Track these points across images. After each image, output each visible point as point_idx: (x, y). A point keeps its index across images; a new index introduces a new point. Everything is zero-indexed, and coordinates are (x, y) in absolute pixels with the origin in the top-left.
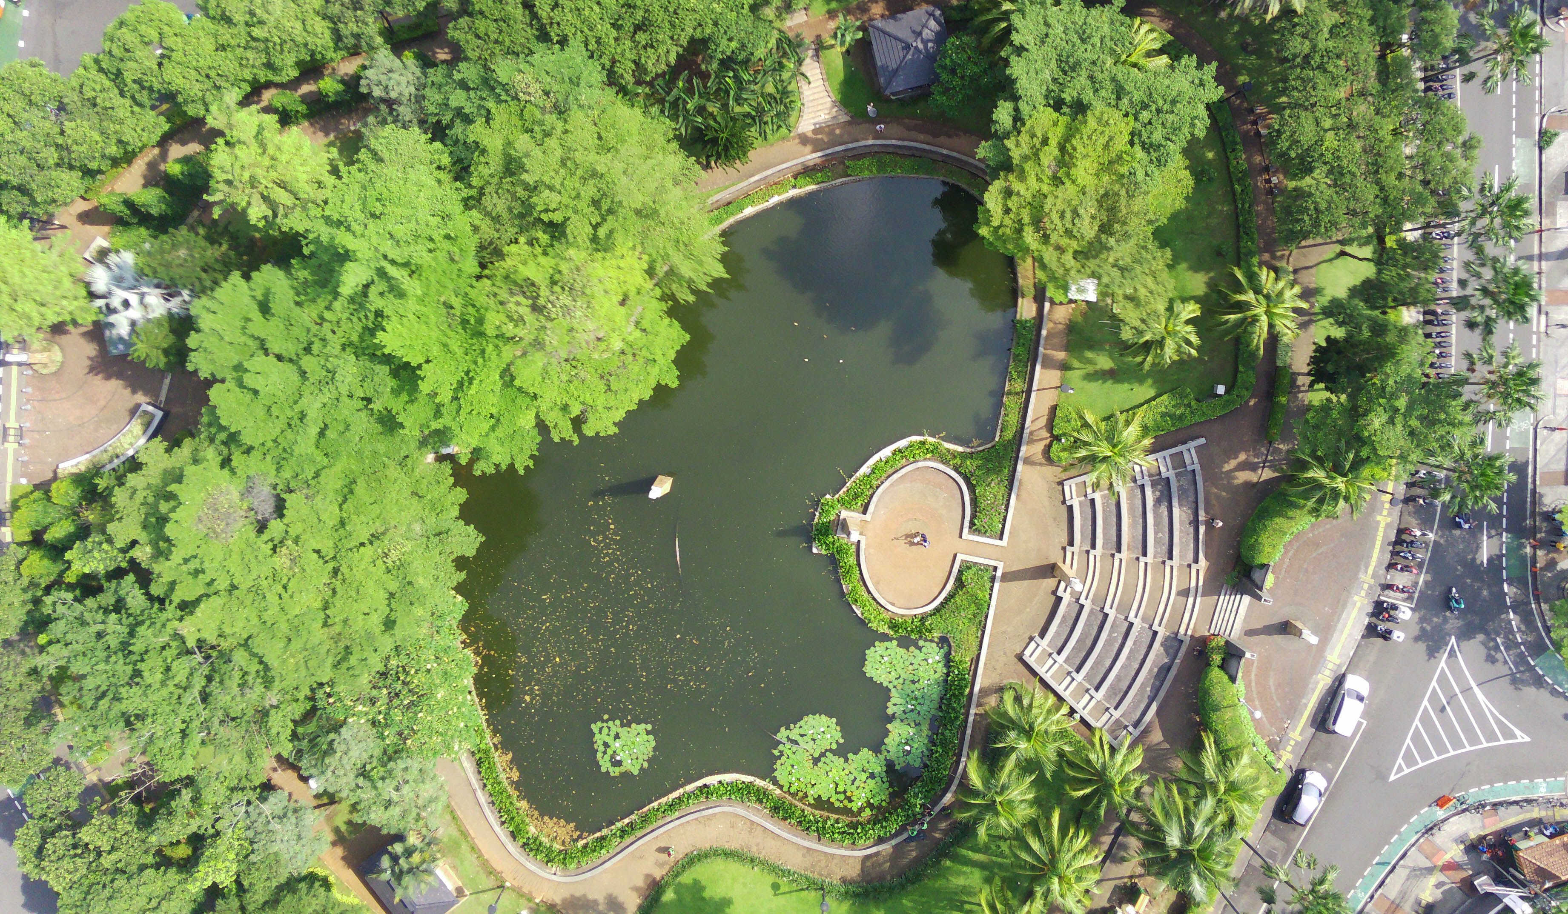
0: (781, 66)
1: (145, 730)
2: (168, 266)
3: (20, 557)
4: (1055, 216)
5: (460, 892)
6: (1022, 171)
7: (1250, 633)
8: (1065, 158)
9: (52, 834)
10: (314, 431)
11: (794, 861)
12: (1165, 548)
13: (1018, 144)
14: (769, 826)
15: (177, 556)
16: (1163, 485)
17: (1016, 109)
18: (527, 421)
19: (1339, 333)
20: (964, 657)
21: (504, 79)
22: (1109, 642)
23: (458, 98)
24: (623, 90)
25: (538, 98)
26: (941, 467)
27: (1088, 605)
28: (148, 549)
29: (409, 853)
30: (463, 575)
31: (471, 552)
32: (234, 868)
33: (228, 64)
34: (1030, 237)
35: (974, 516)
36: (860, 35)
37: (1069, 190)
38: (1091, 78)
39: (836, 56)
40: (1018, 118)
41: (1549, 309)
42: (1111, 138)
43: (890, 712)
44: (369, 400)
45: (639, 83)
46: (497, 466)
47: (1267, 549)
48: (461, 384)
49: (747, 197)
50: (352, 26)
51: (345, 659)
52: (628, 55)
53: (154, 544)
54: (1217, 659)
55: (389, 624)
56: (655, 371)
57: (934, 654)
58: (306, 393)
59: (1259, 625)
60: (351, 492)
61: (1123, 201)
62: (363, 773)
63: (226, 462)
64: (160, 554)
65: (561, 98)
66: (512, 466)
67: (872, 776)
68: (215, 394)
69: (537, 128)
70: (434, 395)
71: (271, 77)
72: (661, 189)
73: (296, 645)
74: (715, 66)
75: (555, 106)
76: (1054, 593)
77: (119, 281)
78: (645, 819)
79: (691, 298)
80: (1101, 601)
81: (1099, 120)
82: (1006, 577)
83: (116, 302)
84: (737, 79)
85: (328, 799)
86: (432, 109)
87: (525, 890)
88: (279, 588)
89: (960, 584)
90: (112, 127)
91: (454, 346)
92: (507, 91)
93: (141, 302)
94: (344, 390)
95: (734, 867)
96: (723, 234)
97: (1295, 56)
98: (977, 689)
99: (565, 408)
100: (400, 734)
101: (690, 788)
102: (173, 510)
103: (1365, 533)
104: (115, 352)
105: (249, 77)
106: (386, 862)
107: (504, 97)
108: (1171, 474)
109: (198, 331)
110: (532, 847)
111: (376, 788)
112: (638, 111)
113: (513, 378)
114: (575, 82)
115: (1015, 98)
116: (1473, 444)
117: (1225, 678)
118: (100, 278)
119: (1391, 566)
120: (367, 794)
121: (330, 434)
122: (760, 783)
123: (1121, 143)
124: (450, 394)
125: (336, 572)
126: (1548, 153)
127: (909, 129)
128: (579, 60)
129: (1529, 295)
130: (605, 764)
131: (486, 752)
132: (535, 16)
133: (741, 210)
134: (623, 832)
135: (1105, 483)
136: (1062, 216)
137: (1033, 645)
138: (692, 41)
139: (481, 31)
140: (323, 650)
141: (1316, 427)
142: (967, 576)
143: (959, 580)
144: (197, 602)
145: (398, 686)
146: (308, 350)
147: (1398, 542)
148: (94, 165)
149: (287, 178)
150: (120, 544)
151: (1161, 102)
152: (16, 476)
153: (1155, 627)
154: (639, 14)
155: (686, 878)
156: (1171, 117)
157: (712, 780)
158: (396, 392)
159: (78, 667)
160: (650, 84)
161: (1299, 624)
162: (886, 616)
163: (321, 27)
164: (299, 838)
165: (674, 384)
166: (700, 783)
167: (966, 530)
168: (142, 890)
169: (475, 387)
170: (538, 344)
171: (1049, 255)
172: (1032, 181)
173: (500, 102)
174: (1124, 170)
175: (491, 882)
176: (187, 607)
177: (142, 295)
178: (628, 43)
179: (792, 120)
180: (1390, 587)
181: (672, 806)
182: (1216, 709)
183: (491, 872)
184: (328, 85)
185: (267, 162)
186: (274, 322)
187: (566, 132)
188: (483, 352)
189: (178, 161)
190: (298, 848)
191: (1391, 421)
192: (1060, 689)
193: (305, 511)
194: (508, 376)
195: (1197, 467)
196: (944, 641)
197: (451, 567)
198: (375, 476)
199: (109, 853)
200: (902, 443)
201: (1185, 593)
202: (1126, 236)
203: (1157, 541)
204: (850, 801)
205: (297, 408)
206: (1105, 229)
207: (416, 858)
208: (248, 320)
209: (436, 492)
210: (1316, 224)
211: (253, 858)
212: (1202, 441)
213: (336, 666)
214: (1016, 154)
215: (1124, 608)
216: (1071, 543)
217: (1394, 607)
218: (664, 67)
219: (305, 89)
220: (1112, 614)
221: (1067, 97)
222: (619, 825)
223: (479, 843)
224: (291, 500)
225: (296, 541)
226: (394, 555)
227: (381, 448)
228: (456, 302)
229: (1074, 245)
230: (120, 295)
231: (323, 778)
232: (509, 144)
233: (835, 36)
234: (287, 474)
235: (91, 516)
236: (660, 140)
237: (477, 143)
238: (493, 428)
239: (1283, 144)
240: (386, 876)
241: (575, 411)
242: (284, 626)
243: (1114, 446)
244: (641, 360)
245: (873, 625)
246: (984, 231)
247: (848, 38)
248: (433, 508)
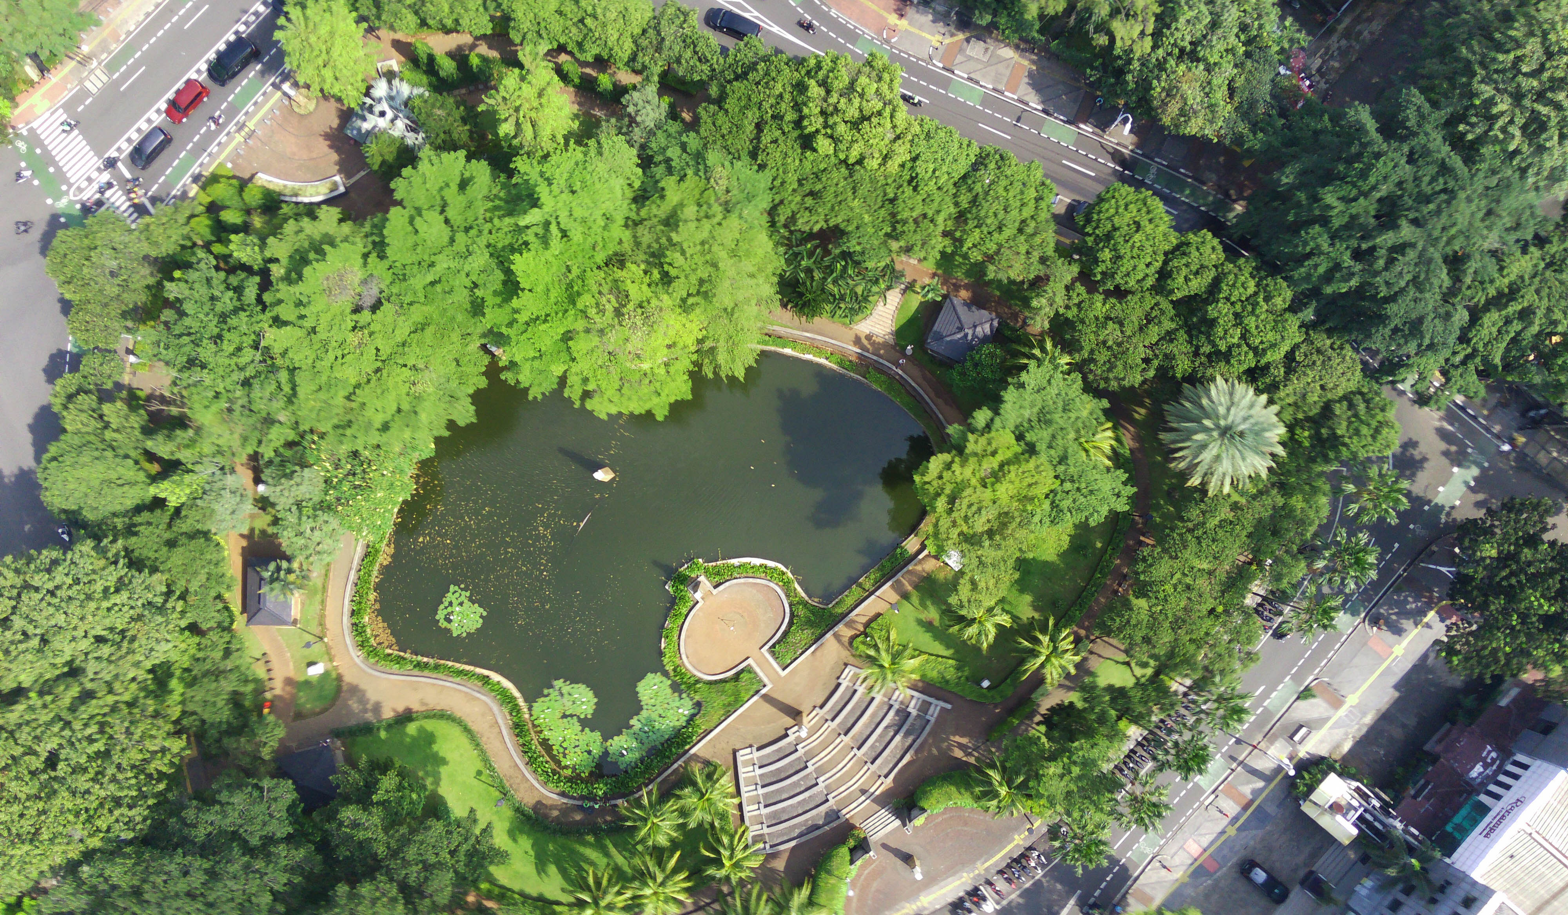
0: (876, 282)
1: (197, 374)
2: (429, 115)
3: (196, 212)
4: (965, 502)
5: (295, 622)
6: (967, 460)
7: (885, 846)
8: (997, 475)
9: (86, 392)
10: (430, 278)
11: (502, 766)
12: (874, 754)
13: (976, 442)
14: (505, 732)
15: (296, 289)
16: (903, 714)
17: (992, 420)
18: (558, 370)
19: (1080, 705)
20: (702, 723)
21: (709, 163)
22: (795, 784)
23: (674, 152)
24: (773, 224)
25: (720, 189)
26: (783, 596)
27: (801, 752)
28: (282, 271)
29: (289, 571)
30: (447, 434)
31: (461, 423)
32: (183, 499)
33: (556, 25)
34: (941, 504)
35: (778, 642)
36: (939, 299)
37: (988, 494)
38: (1054, 437)
39: (915, 301)
40: (988, 427)
41: (1221, 795)
42: (1036, 483)
43: (632, 722)
44: (476, 285)
45: (785, 226)
46: (518, 382)
47: (933, 800)
48: (537, 318)
49: (794, 342)
50: (647, 59)
51: (343, 427)
52: (793, 206)
53: (289, 272)
54: (852, 843)
55: (385, 427)
56: (655, 400)
57: (686, 710)
58: (445, 253)
59: (893, 845)
60: (423, 330)
61: (1014, 525)
62: (299, 505)
63: (366, 256)
64: (287, 279)
65: (734, 200)
66: (526, 390)
67: (589, 752)
68: (394, 211)
69: (705, 207)
70: (516, 311)
71: (575, 51)
72: (747, 301)
73: (322, 395)
74: (837, 251)
75: (727, 203)
76: (787, 729)
77: (391, 98)
78: (437, 667)
79: (710, 375)
80: (811, 755)
81: (1037, 467)
82: (767, 698)
83: (377, 109)
84: (845, 268)
85: (264, 503)
86: (653, 145)
87: (333, 652)
88: (339, 353)
89: (737, 677)
90: (459, 9)
91: (553, 295)
92: (706, 172)
93: (392, 121)
94: (467, 268)
95: (463, 741)
96: (763, 353)
97: (1189, 520)
98: (693, 751)
99: (586, 380)
100: (338, 499)
101: (479, 670)
102: (317, 261)
103: (1000, 838)
104: (349, 133)
105: (562, 41)
106: (272, 566)
107: (701, 174)
108: (914, 712)
109: (414, 168)
110: (358, 629)
111: (300, 519)
112: (771, 244)
113: (571, 339)
114: (750, 198)
115: (997, 412)
116: (1097, 826)
117: (848, 858)
118: (381, 89)
119: (1001, 872)
120: (292, 519)
121: (438, 288)
122: (521, 702)
123: (1040, 491)
124: (526, 319)
125: (378, 370)
126: (1300, 703)
127: (924, 378)
128: (762, 185)
129: (1198, 765)
130: (441, 615)
131: (377, 551)
132: (758, 138)
133: (784, 347)
134: (418, 665)
135: (869, 682)
136: (970, 506)
137: (748, 750)
138: (837, 226)
139: (719, 123)
140: (335, 411)
141: (1018, 747)
142: (745, 676)
143: (738, 674)
144: (286, 323)
145: (359, 470)
146: (467, 230)
147: (1016, 861)
148: (431, 22)
149: (540, 123)
150: (268, 254)
151: (1083, 485)
152: (227, 159)
153: (830, 797)
154: (819, 187)
155: (430, 725)
156: (1082, 499)
157: (495, 677)
158: (496, 293)
159: (189, 307)
160: (791, 232)
161: (917, 862)
162: (678, 662)
163: (628, 46)
164: (233, 512)
165: (660, 418)
166: (486, 672)
167: (767, 647)
168: (119, 468)
169: (544, 327)
170: (602, 332)
171: (944, 523)
172: (968, 472)
173: (696, 174)
174: (1029, 508)
175: (316, 630)
176: (278, 322)
177: (396, 117)
178: (799, 198)
179: (856, 318)
180: (990, 883)
181: (460, 673)
182: (829, 873)
183: (322, 624)
184: (605, 81)
185: (535, 104)
186: (461, 198)
187: (720, 224)
188: (566, 311)
189: (480, 56)
190: (228, 517)
191: (1062, 776)
192: (743, 789)
193: (389, 319)
194: (568, 337)
195: (933, 720)
196: (698, 705)
197: (443, 422)
198: (442, 334)
199: (114, 431)
200: (771, 564)
201: (863, 792)
202: (999, 547)
203: (873, 746)
204: (565, 756)
205: (433, 258)
206: (990, 533)
207: (292, 577)
208: (447, 185)
209: (469, 369)
210: (1120, 630)
211: (199, 502)
212: (949, 706)
213: (336, 427)
214: (970, 447)
215: (820, 771)
216: (821, 707)
217: (984, 899)
218: (807, 229)
219: (588, 70)
220: (811, 768)
221: (1029, 437)
222: (419, 658)
223: (329, 602)
224: (386, 306)
225: (371, 334)
226: (419, 388)
227: (460, 318)
228: (575, 271)
229: (965, 528)
230: (384, 106)
231: (272, 489)
232: (681, 205)
233: (923, 288)
234: (395, 290)
235: (257, 221)
236: (770, 269)
237: (663, 189)
238: (535, 358)
239: (1141, 567)
240: (266, 575)
241: (590, 387)
242: (324, 378)
243: (893, 663)
244: (652, 388)
245: (666, 660)
246: (917, 478)
247: (930, 295)
248: (460, 378)
